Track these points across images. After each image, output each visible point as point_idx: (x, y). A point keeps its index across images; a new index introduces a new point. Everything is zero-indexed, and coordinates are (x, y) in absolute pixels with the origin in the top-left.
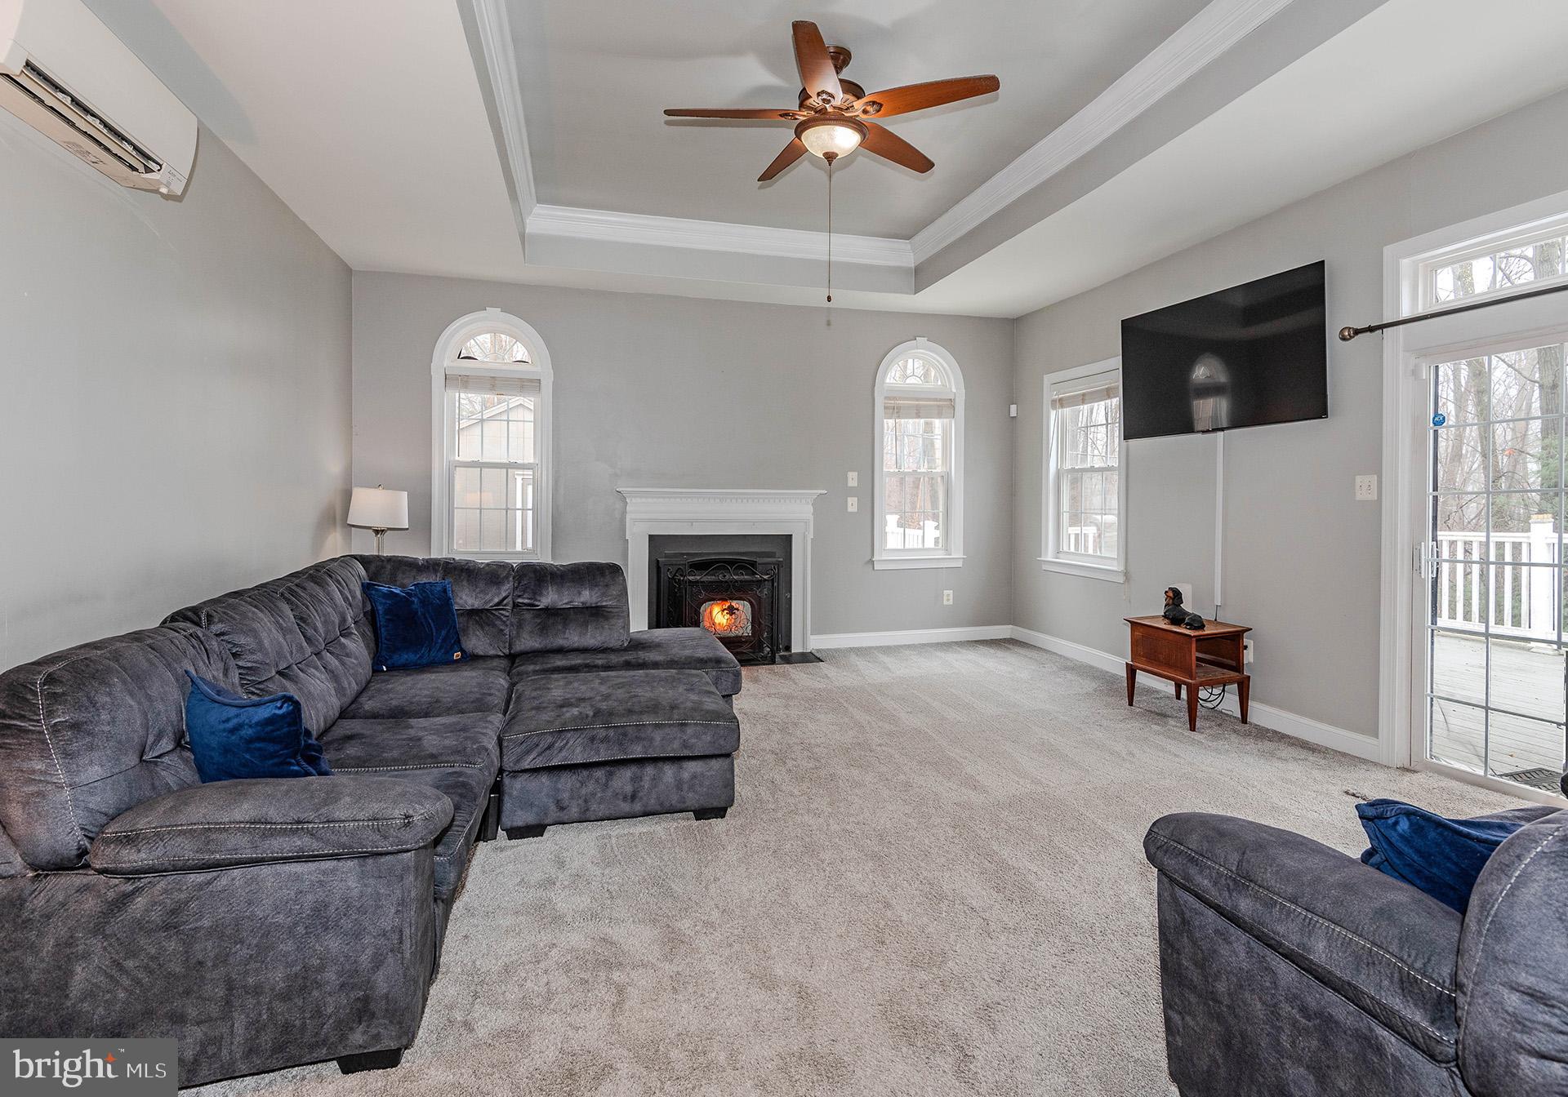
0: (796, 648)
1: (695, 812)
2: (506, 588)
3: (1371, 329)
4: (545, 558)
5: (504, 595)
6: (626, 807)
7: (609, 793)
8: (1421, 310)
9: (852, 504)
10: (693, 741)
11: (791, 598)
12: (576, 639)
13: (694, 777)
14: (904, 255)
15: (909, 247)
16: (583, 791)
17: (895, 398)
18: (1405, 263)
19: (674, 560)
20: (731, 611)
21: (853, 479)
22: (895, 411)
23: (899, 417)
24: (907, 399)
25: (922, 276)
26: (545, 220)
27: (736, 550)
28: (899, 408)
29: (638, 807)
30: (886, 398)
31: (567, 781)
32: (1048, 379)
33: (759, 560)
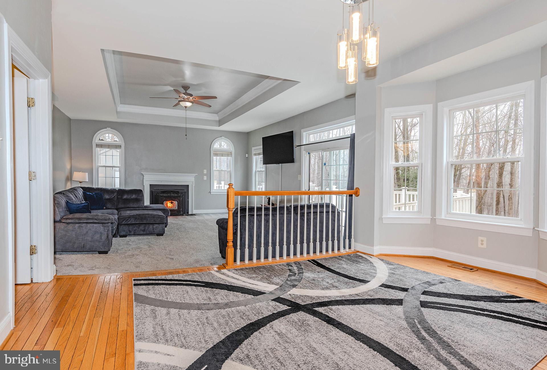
0: (190, 213)
1: (157, 234)
2: (115, 194)
3: (299, 146)
4: (123, 188)
5: (115, 195)
6: (142, 233)
7: (139, 229)
8: (307, 143)
9: (205, 178)
10: (156, 220)
11: (188, 201)
12: (132, 205)
13: (156, 227)
14: (216, 118)
15: (217, 115)
16: (134, 229)
17: (216, 152)
18: (304, 134)
19: (156, 191)
20: (172, 203)
21: (205, 172)
22: (216, 155)
23: (217, 156)
24: (219, 152)
25: (221, 122)
26: (123, 108)
27: (174, 189)
28: (217, 154)
29: (145, 233)
30: (214, 151)
31: (131, 227)
32: (253, 148)
33: (180, 191)
